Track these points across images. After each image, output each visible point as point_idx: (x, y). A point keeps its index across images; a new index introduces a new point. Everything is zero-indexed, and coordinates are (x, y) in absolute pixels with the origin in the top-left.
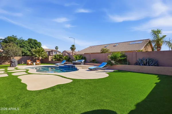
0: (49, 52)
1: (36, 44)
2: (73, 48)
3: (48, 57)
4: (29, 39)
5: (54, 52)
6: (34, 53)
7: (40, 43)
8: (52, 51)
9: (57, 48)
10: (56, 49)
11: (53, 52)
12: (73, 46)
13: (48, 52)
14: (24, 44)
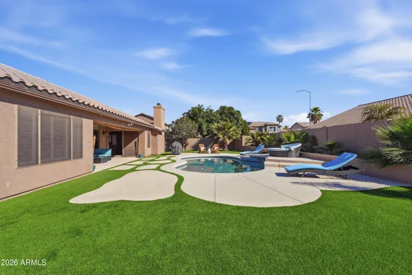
0: (260, 128)
1: (232, 114)
2: (314, 115)
3: (241, 138)
4: (221, 107)
5: (271, 128)
6: (215, 132)
7: (239, 111)
8: (266, 126)
9: (280, 119)
10: (278, 120)
11: (268, 127)
12: (316, 110)
13: (257, 129)
14: (212, 118)
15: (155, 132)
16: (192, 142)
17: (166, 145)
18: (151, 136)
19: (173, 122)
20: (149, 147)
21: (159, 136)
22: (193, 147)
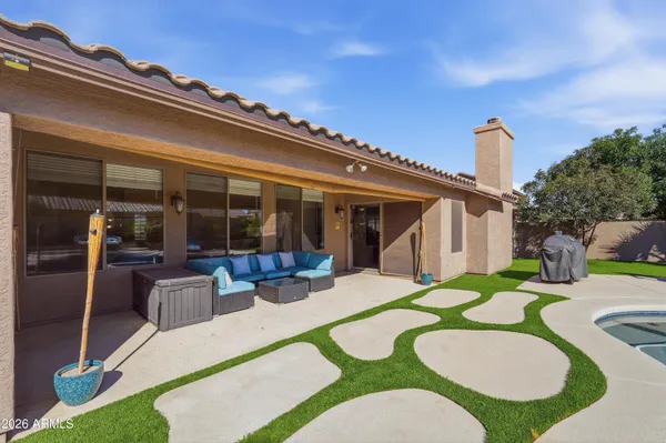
15: (480, 203)
16: (612, 232)
17: (517, 239)
18: (465, 214)
19: (539, 176)
20: (456, 247)
21: (491, 215)
22: (612, 250)
